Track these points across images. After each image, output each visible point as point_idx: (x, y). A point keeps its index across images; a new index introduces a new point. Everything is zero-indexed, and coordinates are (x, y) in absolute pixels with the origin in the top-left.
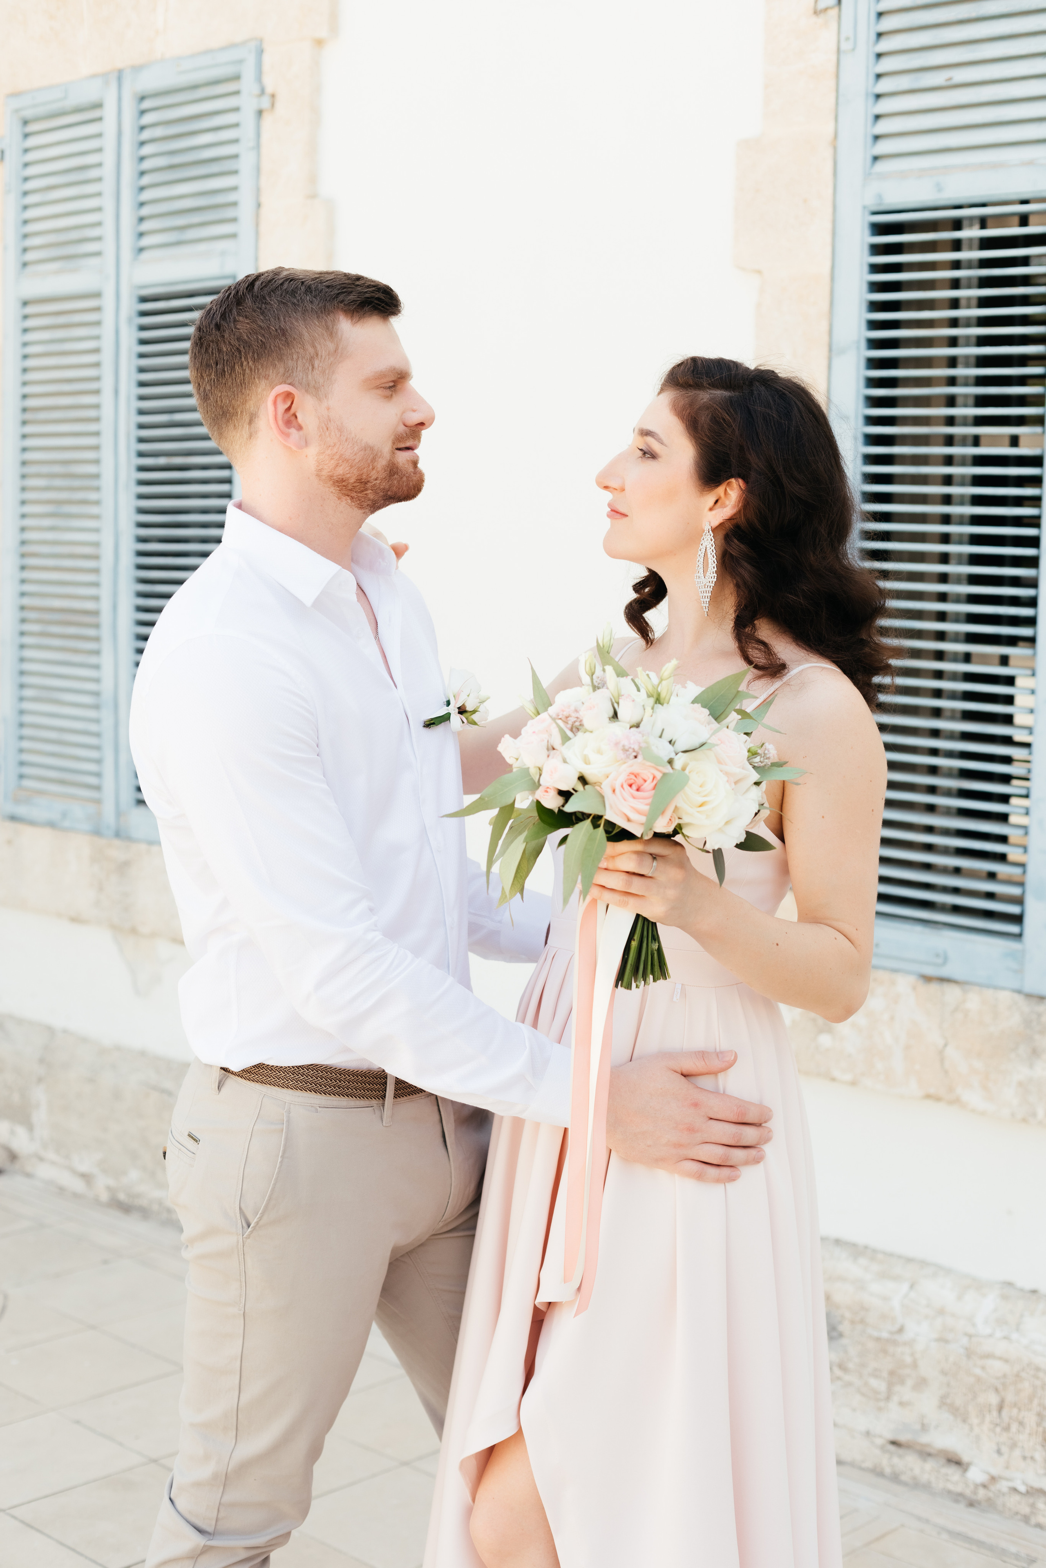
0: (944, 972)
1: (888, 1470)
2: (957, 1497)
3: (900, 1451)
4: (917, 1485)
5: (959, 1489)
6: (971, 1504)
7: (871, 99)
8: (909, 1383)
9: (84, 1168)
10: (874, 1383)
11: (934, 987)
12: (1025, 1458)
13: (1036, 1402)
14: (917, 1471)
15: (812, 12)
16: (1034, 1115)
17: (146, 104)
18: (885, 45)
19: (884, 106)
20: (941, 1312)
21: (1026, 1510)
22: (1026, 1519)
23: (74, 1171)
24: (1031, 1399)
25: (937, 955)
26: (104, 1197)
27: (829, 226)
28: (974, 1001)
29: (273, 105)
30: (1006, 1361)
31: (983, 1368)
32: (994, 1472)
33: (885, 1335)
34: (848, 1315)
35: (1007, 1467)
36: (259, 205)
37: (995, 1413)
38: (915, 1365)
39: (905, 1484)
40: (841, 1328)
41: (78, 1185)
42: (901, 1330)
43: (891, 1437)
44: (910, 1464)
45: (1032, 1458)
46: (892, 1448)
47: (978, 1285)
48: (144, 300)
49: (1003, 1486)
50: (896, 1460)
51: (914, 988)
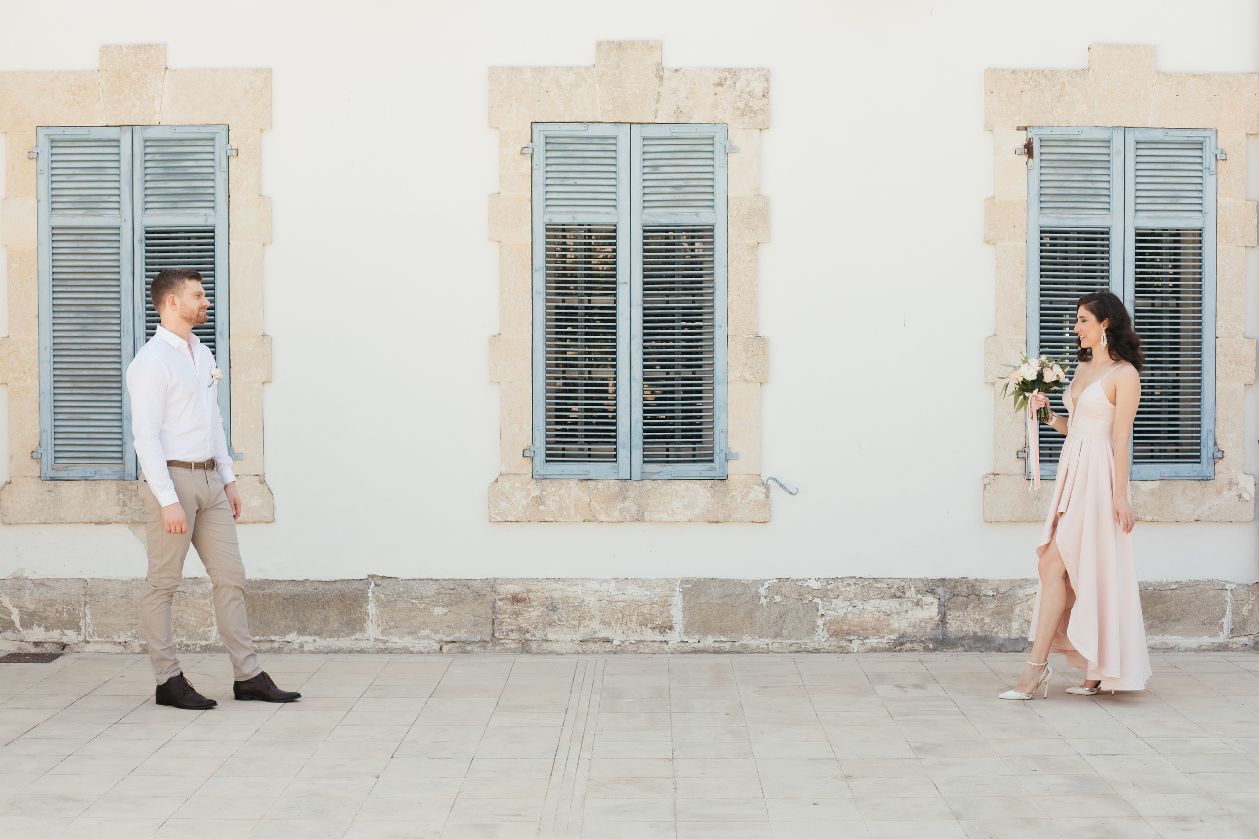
0: (588, 477)
1: (581, 651)
2: (610, 652)
3: (586, 643)
4: (593, 653)
5: (610, 650)
6: (615, 653)
7: (545, 186)
8: (587, 618)
9: (122, 640)
10: (573, 622)
11: (585, 483)
12: (633, 632)
13: (636, 612)
14: (593, 648)
15: (520, 154)
16: (626, 519)
17: (148, 144)
18: (549, 168)
19: (550, 189)
20: (597, 591)
21: (636, 649)
22: (636, 652)
23: (115, 643)
24: (634, 612)
25: (586, 471)
26: (138, 650)
27: (531, 228)
28: (600, 485)
29: (237, 154)
30: (624, 601)
31: (615, 606)
32: (623, 640)
33: (576, 604)
34: (560, 601)
35: (627, 637)
36: (229, 196)
37: (621, 620)
38: (589, 611)
39: (589, 654)
40: (558, 606)
41: (120, 649)
42: (583, 600)
43: (581, 639)
44: (591, 646)
45: (636, 631)
46: (582, 643)
47: (607, 581)
48: (147, 232)
49: (627, 643)
50: (584, 647)
51: (577, 484)
